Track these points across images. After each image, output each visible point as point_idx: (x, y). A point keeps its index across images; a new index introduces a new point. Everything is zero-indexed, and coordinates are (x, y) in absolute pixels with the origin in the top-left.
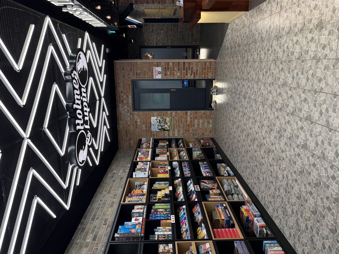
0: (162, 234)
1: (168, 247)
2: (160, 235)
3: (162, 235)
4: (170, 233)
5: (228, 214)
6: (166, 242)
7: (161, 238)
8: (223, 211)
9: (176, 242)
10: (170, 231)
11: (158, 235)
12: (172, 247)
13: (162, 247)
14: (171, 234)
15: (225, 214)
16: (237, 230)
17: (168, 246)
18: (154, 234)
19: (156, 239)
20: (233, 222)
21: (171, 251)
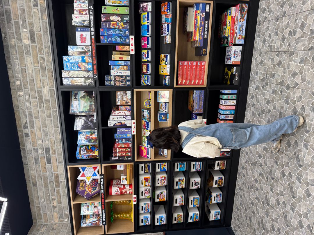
0: (119, 74)
1: (126, 96)
2: (116, 76)
3: (119, 76)
4: (128, 73)
5: (206, 33)
6: (124, 89)
7: (119, 81)
8: (201, 26)
9: (135, 90)
10: (128, 70)
11: (115, 76)
12: (130, 97)
13: (120, 97)
14: (130, 75)
15: (202, 32)
16: (204, 66)
17: (126, 94)
18: (109, 74)
19: (113, 85)
20: (206, 51)
21: (130, 104)
